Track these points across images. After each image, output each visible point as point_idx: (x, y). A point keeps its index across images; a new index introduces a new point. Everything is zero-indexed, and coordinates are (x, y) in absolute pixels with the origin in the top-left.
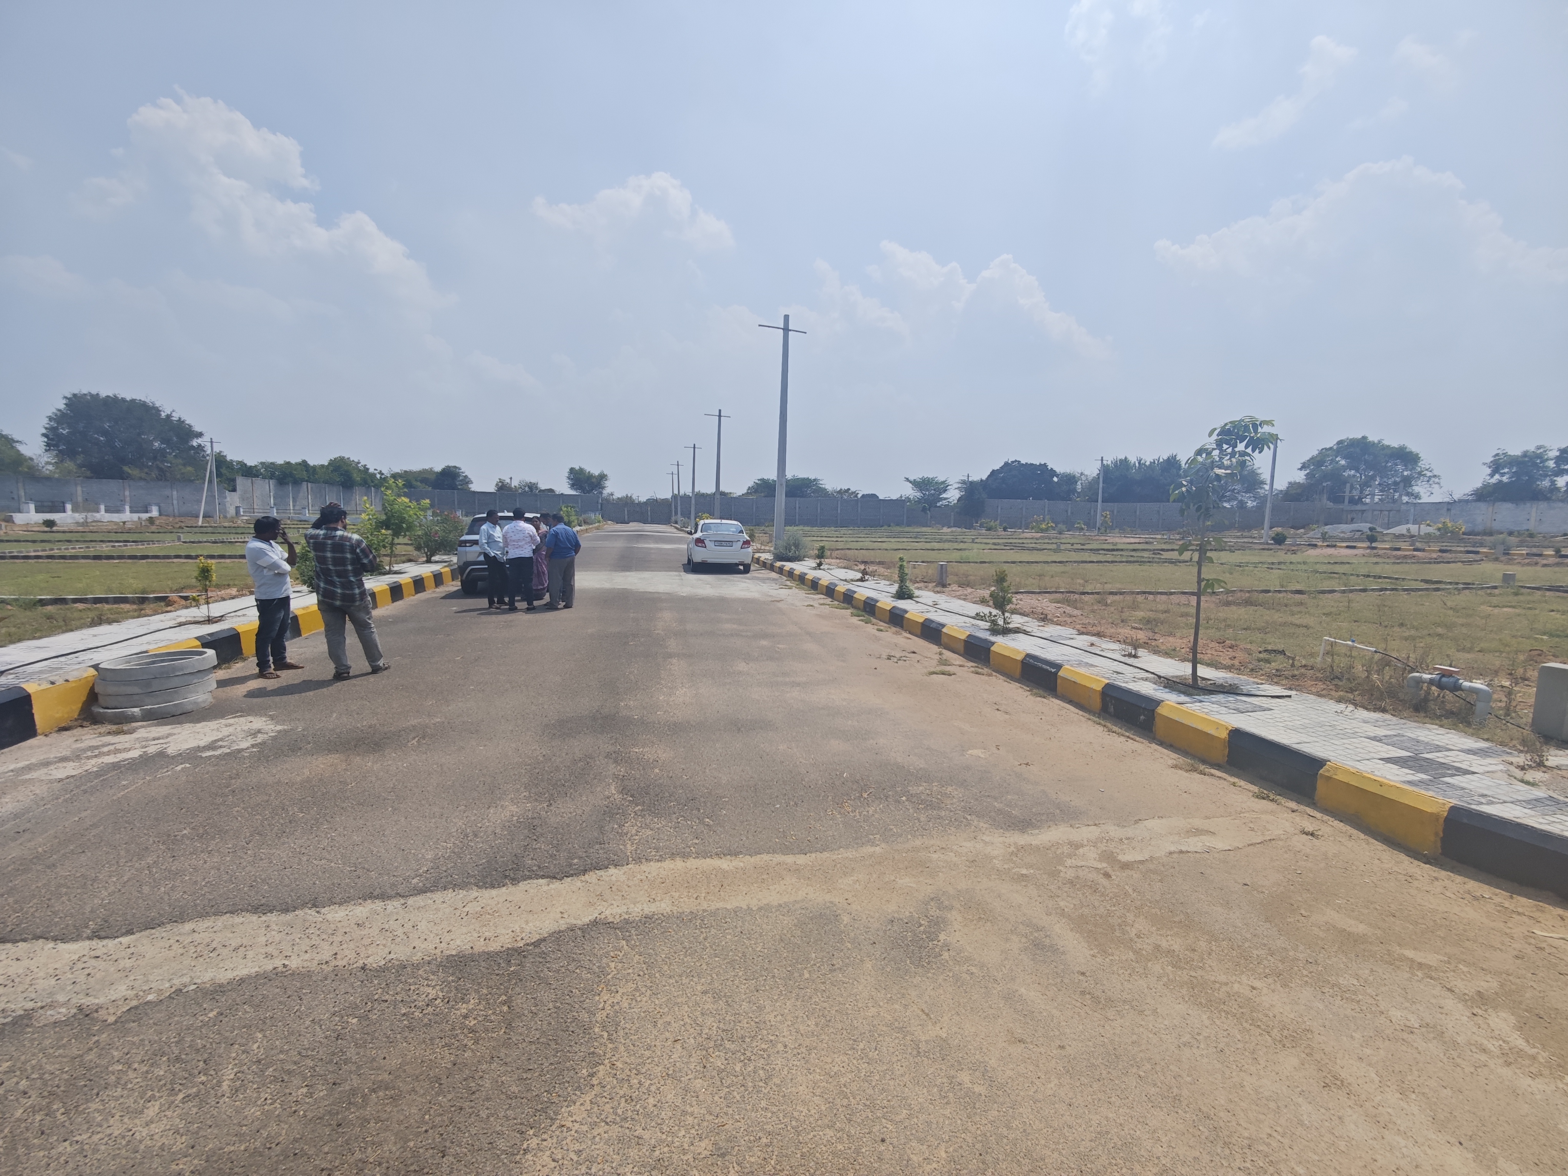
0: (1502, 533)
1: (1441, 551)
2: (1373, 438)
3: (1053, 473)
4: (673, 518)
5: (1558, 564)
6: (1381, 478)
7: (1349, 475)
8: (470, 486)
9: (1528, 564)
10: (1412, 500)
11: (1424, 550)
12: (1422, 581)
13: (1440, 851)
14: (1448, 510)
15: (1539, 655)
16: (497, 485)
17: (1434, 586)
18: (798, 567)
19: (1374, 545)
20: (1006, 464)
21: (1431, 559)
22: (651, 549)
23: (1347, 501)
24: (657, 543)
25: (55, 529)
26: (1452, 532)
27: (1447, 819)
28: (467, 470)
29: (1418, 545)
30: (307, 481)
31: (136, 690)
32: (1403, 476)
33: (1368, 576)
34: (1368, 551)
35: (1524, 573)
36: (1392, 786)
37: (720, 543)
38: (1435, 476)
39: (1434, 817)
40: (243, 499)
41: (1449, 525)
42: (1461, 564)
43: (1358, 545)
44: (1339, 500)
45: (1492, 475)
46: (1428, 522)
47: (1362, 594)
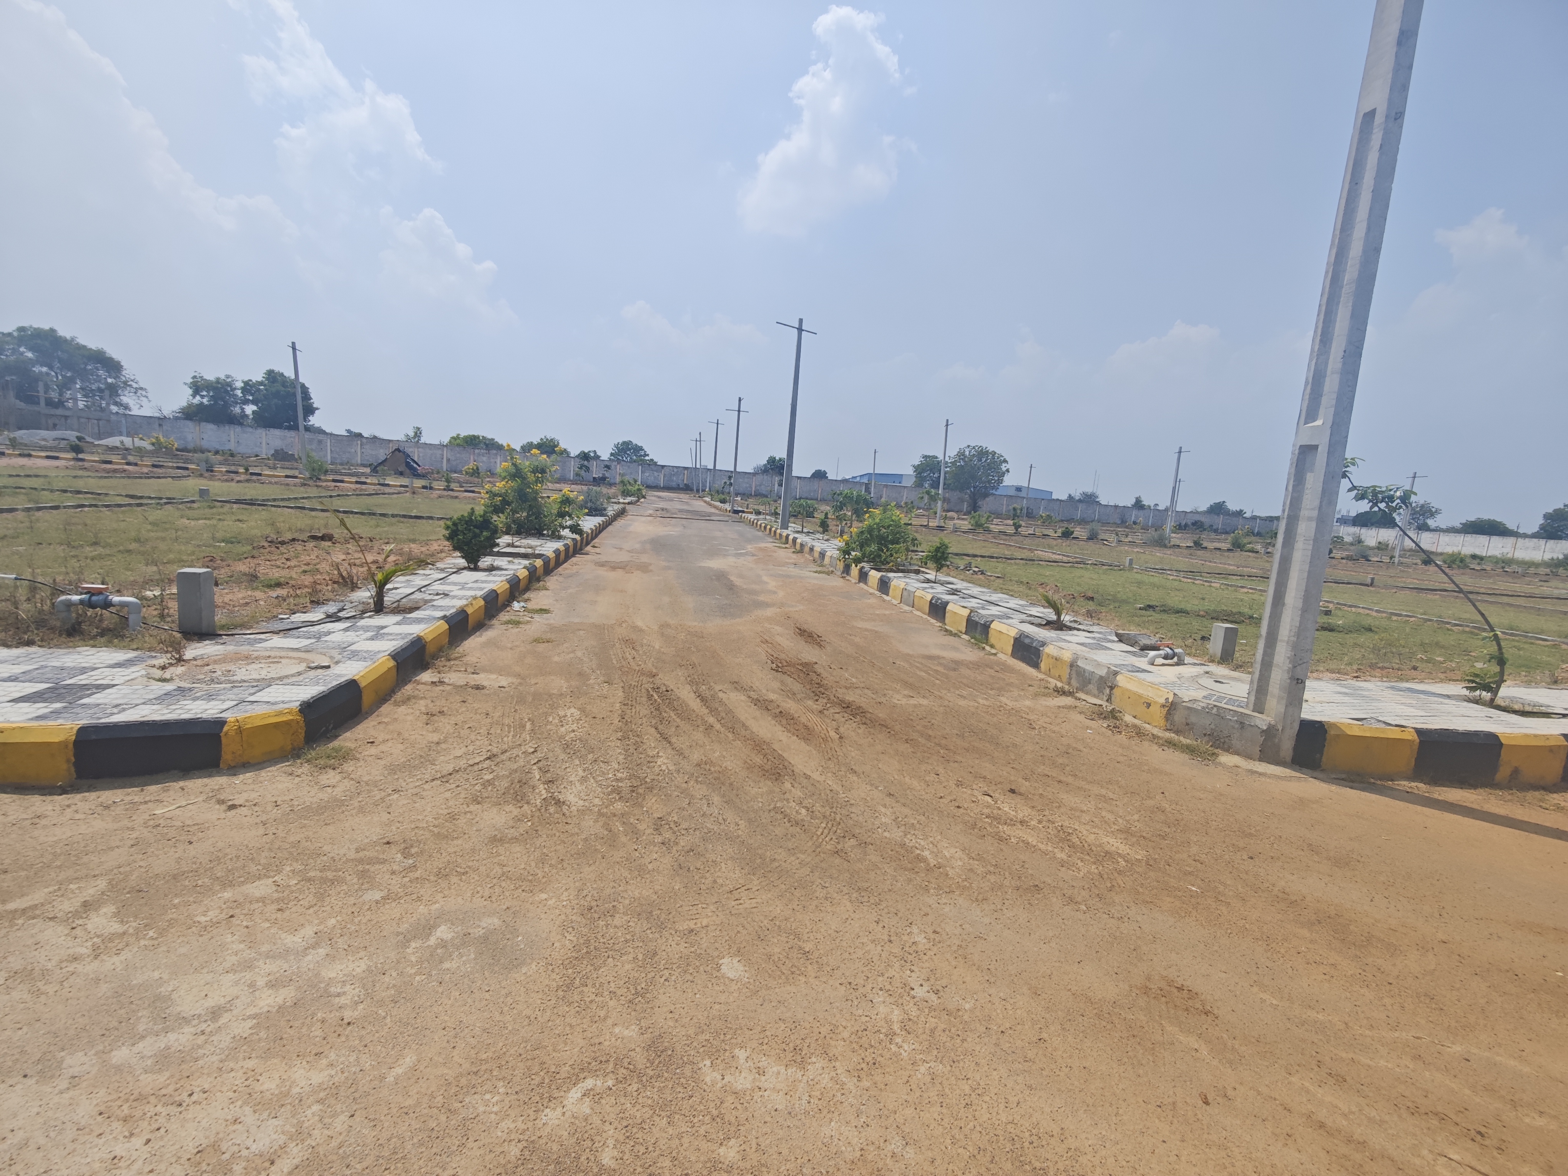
0: (210, 452)
1: (154, 466)
2: (64, 332)
5: (248, 481)
6: (82, 381)
7: (41, 372)
9: (227, 481)
10: (121, 411)
11: (136, 464)
12: (127, 496)
13: (75, 776)
14: (160, 425)
15: (211, 561)
17: (137, 501)
19: (81, 456)
21: (142, 473)
23: (42, 402)
26: (166, 448)
27: (76, 742)
29: (131, 458)
32: (106, 383)
33: (65, 491)
34: (72, 463)
35: (218, 487)
36: (14, 729)
38: (141, 389)
39: (63, 744)
41: (162, 440)
42: (170, 479)
43: (62, 455)
44: (32, 400)
45: (194, 396)
46: (141, 436)
47: (54, 511)
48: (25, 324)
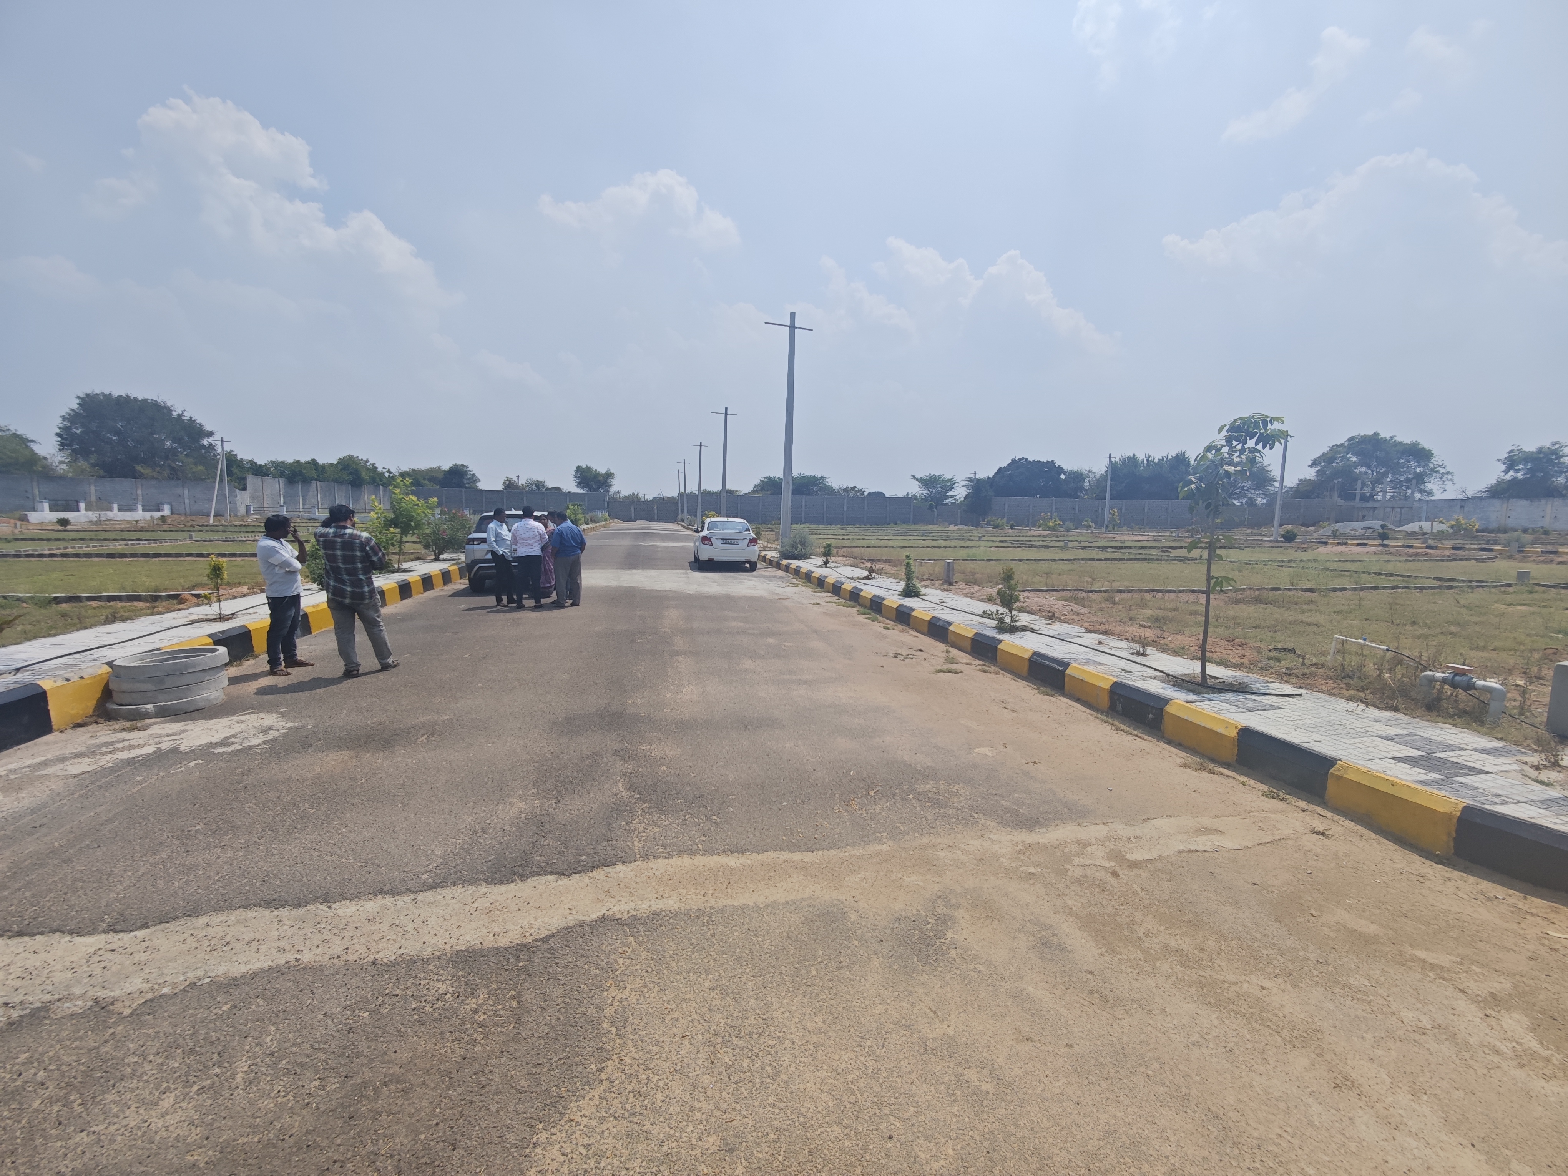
0: (1516, 530)
1: (1454, 548)
2: (1385, 434)
3: (1060, 470)
4: (680, 516)
6: (1393, 474)
7: (1360, 472)
8: (478, 484)
9: (1543, 562)
10: (1425, 497)
11: (1436, 548)
12: (1435, 578)
13: (1453, 851)
14: (1462, 507)
15: (1555, 654)
16: (504, 483)
17: (1446, 583)
18: (805, 565)
19: (1386, 542)
20: (1013, 461)
21: (1444, 556)
22: (657, 547)
23: (1358, 498)
24: (663, 540)
25: (69, 527)
26: (1465, 529)
27: (1460, 819)
28: (474, 468)
29: (1431, 542)
30: (316, 480)
31: (149, 687)
32: (1415, 472)
33: (1380, 574)
34: (1380, 549)
35: (1539, 571)
36: (1404, 786)
37: (726, 541)
38: (1448, 473)
39: (1447, 817)
40: (253, 497)
41: (1463, 522)
42: (1473, 561)
43: (1370, 542)
44: (1350, 497)
45: (1506, 472)
46: (1441, 519)
47: (1374, 592)
48: (1354, 434)
